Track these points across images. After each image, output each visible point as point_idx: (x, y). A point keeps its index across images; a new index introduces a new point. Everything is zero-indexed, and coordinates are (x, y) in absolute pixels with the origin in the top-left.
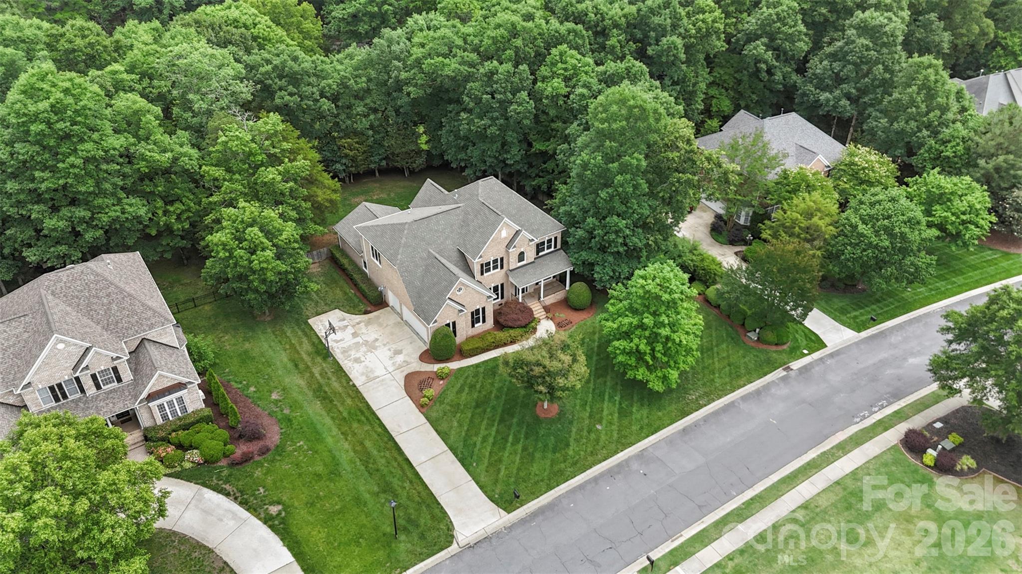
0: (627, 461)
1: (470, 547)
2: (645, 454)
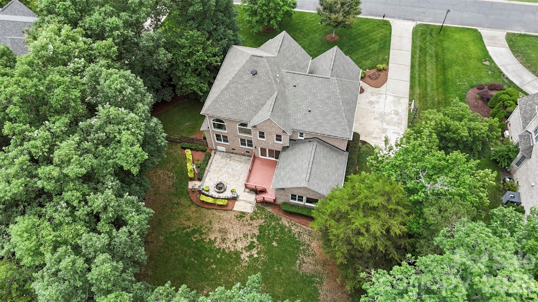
1: (413, 20)
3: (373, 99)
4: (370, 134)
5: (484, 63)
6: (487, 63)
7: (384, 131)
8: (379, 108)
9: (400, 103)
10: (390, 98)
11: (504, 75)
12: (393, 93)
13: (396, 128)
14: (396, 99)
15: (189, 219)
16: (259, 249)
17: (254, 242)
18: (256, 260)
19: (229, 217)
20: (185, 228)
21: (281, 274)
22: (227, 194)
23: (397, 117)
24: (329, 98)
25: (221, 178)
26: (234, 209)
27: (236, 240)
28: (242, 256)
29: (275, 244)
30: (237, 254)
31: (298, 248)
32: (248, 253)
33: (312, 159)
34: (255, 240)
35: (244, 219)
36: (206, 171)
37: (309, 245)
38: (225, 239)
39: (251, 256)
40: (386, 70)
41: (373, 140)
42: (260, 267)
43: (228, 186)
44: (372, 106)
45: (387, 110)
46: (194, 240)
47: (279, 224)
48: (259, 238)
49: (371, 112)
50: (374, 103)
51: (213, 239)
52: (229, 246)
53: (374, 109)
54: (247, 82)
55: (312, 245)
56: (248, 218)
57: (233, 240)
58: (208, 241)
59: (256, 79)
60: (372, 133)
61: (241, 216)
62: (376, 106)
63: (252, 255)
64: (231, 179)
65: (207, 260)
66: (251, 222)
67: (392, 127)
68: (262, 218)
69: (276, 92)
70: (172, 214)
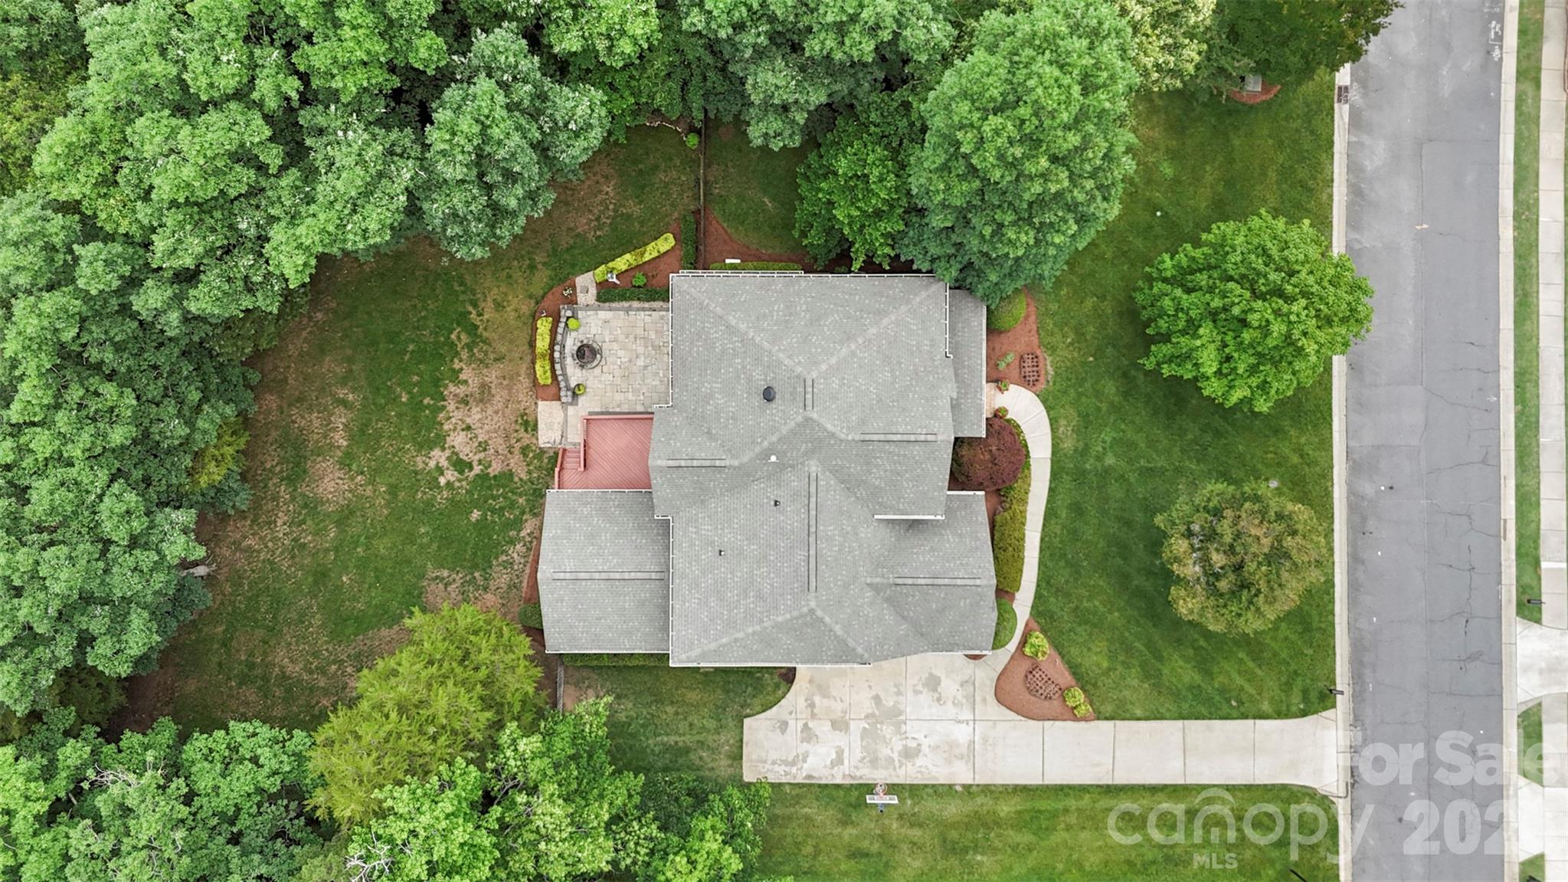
0: (1353, 495)
1: (1352, 786)
2: (1356, 457)
3: (950, 687)
4: (821, 691)
7: (840, 725)
8: (918, 707)
9: (949, 761)
10: (961, 734)
12: (985, 740)
13: (858, 754)
14: (964, 750)
15: (499, 306)
16: (457, 484)
17: (471, 468)
18: (434, 484)
19: (521, 397)
20: (475, 305)
21: (413, 543)
22: (574, 374)
23: (895, 756)
24: (760, 596)
25: (615, 346)
26: (540, 403)
27: (468, 428)
28: (436, 453)
29: (476, 515)
30: (440, 441)
31: (475, 567)
32: (444, 463)
33: (617, 576)
34: (477, 469)
35: (522, 434)
36: (626, 304)
37: (486, 589)
38: (467, 404)
39: (440, 471)
40: (1072, 715)
41: (802, 703)
42: (420, 495)
43: (597, 371)
44: (920, 688)
45: (916, 731)
46: (453, 336)
47: (523, 513)
48: (483, 477)
49: (897, 686)
50: (935, 690)
51: (462, 377)
52: (453, 415)
53: (910, 694)
54: (750, 380)
55: (489, 596)
56: (525, 442)
57: (469, 421)
58: (457, 365)
59: (758, 400)
60: (825, 695)
61: (526, 423)
62: (921, 697)
63: (442, 474)
64: (618, 372)
65: (416, 378)
66: (517, 451)
67: (857, 743)
68: (529, 472)
69: (736, 463)
70: (504, 264)
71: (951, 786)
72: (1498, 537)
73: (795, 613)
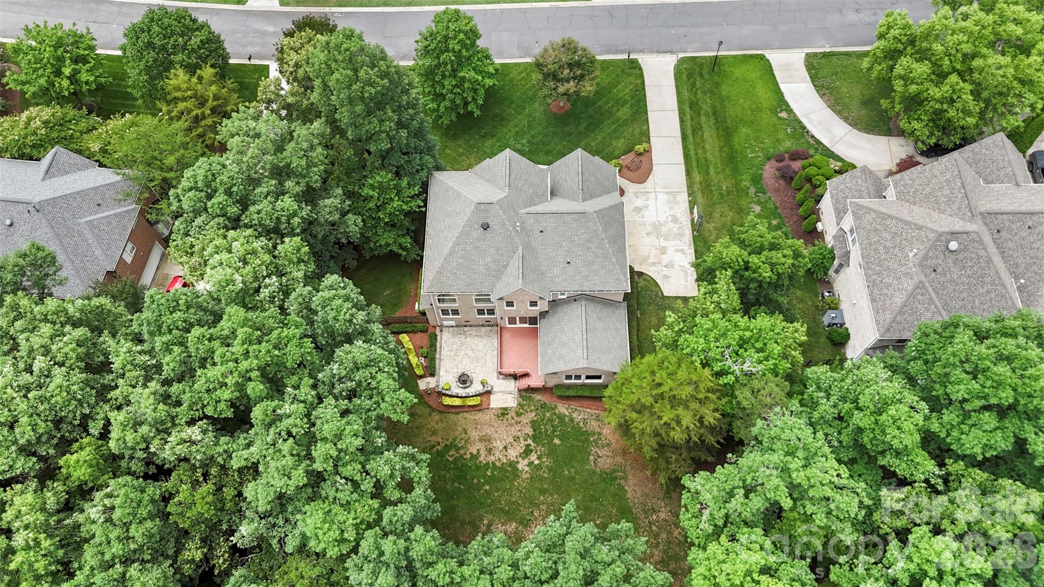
1: (672, 52)
3: (639, 202)
4: (645, 259)
5: (780, 115)
6: (784, 115)
7: (663, 251)
8: (650, 216)
9: (677, 203)
10: (663, 197)
11: (807, 132)
12: (664, 187)
13: (678, 242)
14: (671, 197)
15: (435, 433)
16: (539, 453)
17: (529, 445)
18: (538, 467)
19: (488, 418)
20: (434, 447)
21: (574, 478)
22: (476, 388)
23: (677, 226)
24: (590, 241)
25: (460, 366)
26: (492, 406)
27: (505, 448)
28: (520, 467)
29: (557, 441)
30: (513, 465)
31: (587, 440)
32: (526, 462)
33: (584, 326)
34: (530, 441)
35: (509, 417)
36: (437, 361)
37: (600, 434)
38: (491, 449)
39: (530, 464)
40: (648, 151)
41: (652, 268)
42: (546, 475)
43: (474, 375)
44: (640, 215)
45: (662, 218)
46: (451, 459)
47: (555, 414)
48: (534, 438)
49: (640, 225)
50: (641, 209)
51: (475, 452)
52: (497, 457)
53: (644, 220)
54: (478, 240)
55: (604, 432)
56: (514, 414)
57: (501, 448)
58: (469, 456)
59: (488, 234)
60: (648, 257)
61: (503, 414)
62: (645, 214)
63: (532, 462)
64: (475, 364)
65: (475, 481)
66: (519, 419)
67: (672, 243)
68: (531, 411)
69: (520, 247)
70: (410, 431)
71: (690, 202)
72: (557, 8)
73: (597, 220)
